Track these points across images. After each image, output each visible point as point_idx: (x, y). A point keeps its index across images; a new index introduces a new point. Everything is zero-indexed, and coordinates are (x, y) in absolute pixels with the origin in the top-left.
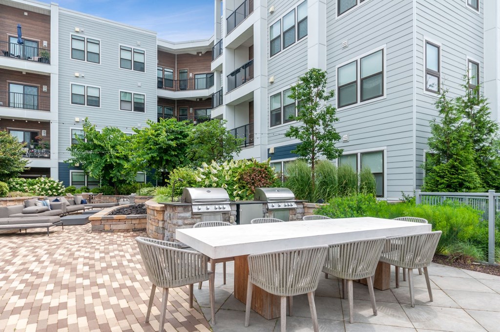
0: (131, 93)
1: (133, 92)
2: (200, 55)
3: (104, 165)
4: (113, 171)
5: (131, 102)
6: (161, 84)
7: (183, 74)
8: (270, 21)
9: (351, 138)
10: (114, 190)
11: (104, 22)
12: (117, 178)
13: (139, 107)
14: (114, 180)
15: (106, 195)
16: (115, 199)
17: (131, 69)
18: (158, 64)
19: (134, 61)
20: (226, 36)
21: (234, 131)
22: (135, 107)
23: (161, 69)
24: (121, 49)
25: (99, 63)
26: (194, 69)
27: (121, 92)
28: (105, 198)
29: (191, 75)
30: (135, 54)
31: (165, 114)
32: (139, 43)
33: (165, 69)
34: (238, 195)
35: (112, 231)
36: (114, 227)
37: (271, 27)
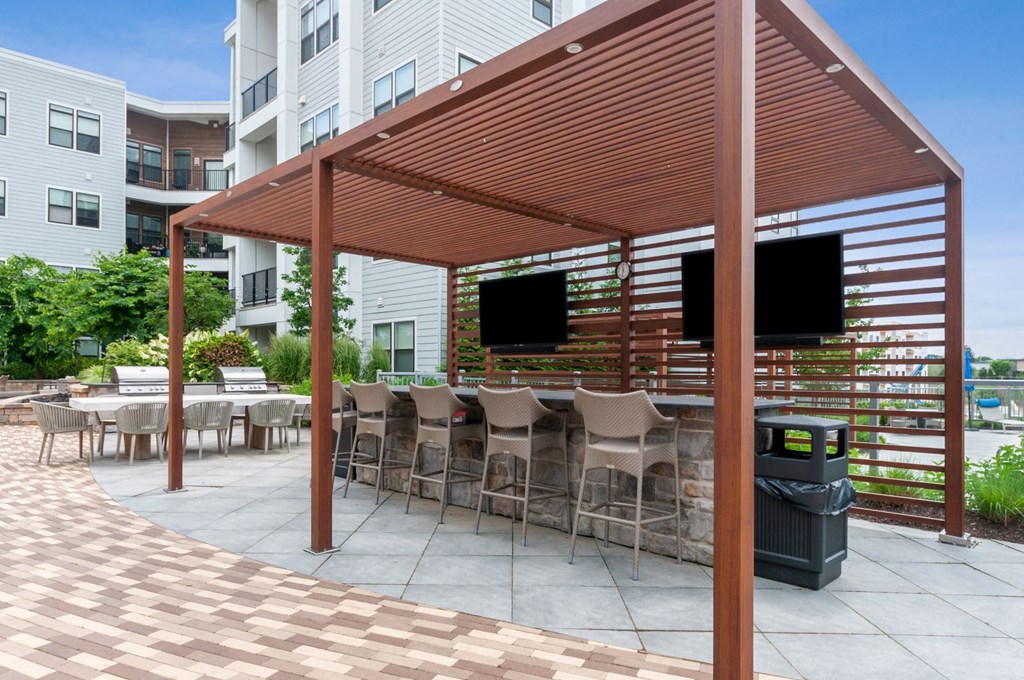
0: (72, 193)
1: (75, 191)
2: (215, 126)
3: (13, 326)
4: (31, 337)
5: (71, 208)
6: (133, 177)
7: (181, 157)
8: (301, 116)
9: (387, 302)
10: (34, 370)
11: (17, 58)
12: (38, 349)
13: (88, 218)
14: (32, 353)
15: (16, 379)
16: (35, 386)
17: (72, 148)
18: (128, 136)
19: (78, 134)
20: (242, 121)
21: (252, 276)
22: (78, 218)
23: (137, 145)
24: (51, 110)
25: (5, 134)
26: (202, 152)
27: (49, 189)
28: (14, 384)
29: (197, 161)
30: (81, 121)
31: (144, 231)
32: (88, 100)
33: (145, 147)
34: (196, 376)
35: (21, 423)
36: (23, 418)
37: (304, 125)
